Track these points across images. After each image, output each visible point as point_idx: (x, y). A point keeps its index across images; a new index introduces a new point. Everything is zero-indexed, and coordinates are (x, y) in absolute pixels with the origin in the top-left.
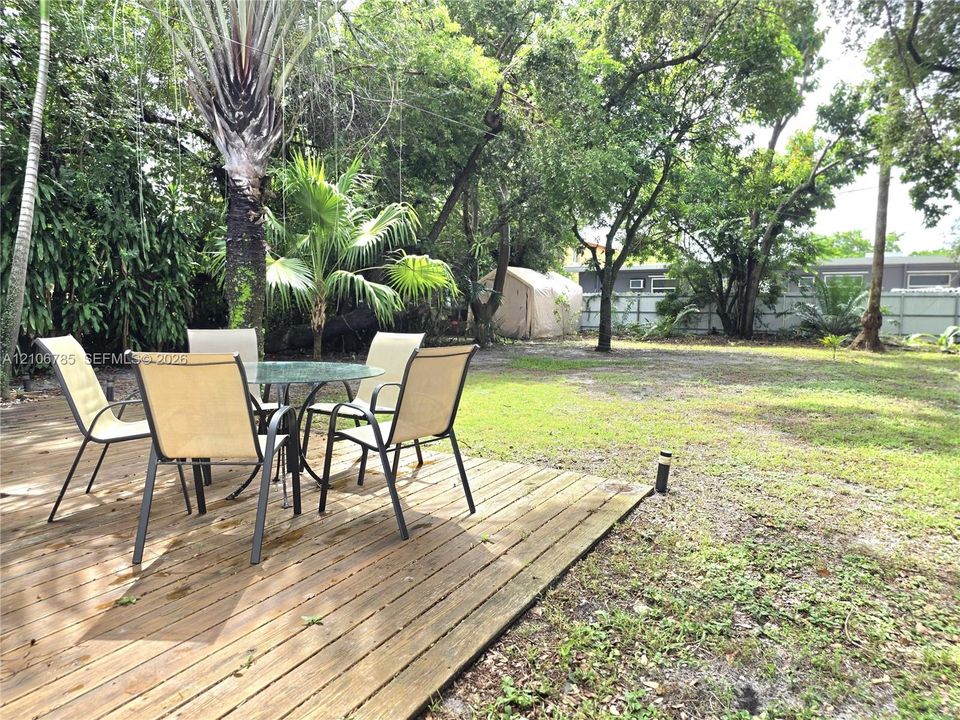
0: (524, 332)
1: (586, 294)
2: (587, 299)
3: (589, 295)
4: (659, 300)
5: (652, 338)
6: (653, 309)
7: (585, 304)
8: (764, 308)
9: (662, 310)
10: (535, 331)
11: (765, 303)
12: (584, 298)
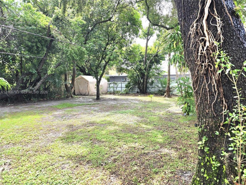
0: (87, 93)
1: (109, 83)
2: (109, 84)
3: (110, 83)
4: (126, 84)
5: (122, 94)
6: (125, 86)
7: (108, 85)
8: (150, 86)
9: (127, 87)
10: (90, 93)
11: (150, 85)
12: (108, 84)
